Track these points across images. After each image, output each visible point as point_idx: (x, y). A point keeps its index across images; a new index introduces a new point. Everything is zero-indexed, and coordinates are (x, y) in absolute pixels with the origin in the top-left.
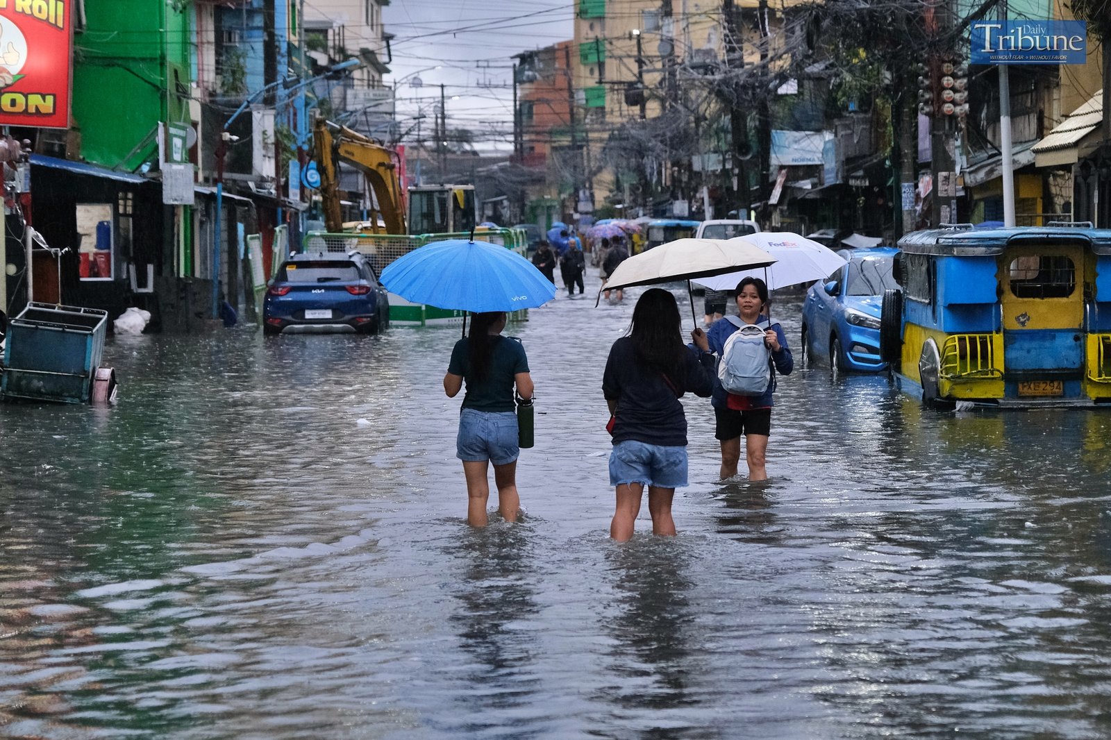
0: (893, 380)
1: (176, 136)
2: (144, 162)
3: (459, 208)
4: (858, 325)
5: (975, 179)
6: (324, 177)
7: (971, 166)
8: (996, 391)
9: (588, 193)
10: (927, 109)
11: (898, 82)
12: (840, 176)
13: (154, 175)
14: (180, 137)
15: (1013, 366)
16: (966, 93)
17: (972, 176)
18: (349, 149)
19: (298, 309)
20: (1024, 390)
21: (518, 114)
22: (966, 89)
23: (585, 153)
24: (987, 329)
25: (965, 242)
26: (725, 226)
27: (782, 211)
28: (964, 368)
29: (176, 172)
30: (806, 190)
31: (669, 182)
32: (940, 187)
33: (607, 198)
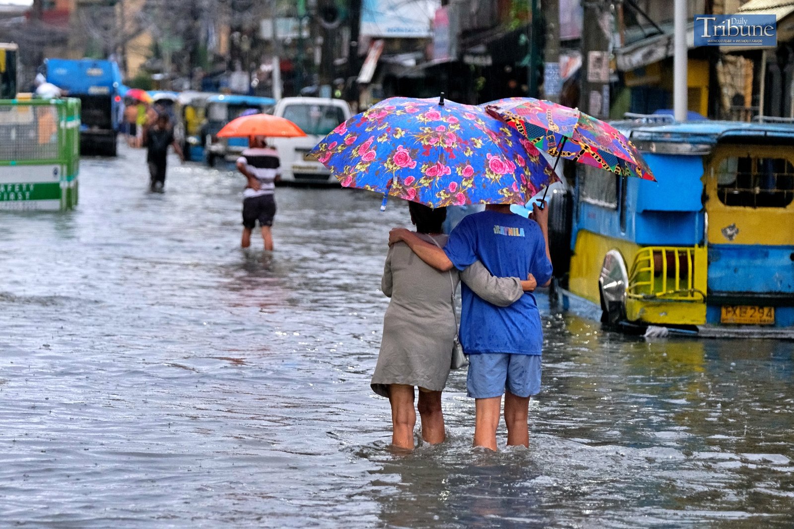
0: (556, 298)
5: (630, 61)
7: (625, 46)
8: (697, 315)
9: (119, 59)
12: (454, 51)
15: (717, 287)
17: (627, 58)
20: (727, 315)
23: (118, 12)
24: (688, 242)
25: (667, 138)
26: (308, 107)
27: (375, 91)
28: (659, 287)
30: (408, 67)
31: (224, 49)
32: (591, 69)
33: (142, 67)
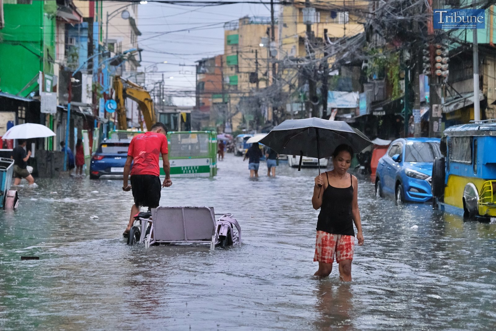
0: (437, 206)
1: (48, 79)
2: (32, 92)
3: (184, 122)
4: (413, 177)
5: (449, 109)
6: (119, 104)
7: (446, 103)
9: (229, 124)
10: (428, 73)
11: (414, 58)
12: (368, 110)
13: (36, 98)
14: (50, 80)
16: (447, 65)
17: (447, 107)
18: (131, 91)
19: (107, 167)
21: (198, 87)
22: (447, 63)
23: (229, 106)
28: (495, 199)
29: (48, 97)
30: (349, 118)
31: (270, 118)
32: (434, 112)
33: (238, 127)
